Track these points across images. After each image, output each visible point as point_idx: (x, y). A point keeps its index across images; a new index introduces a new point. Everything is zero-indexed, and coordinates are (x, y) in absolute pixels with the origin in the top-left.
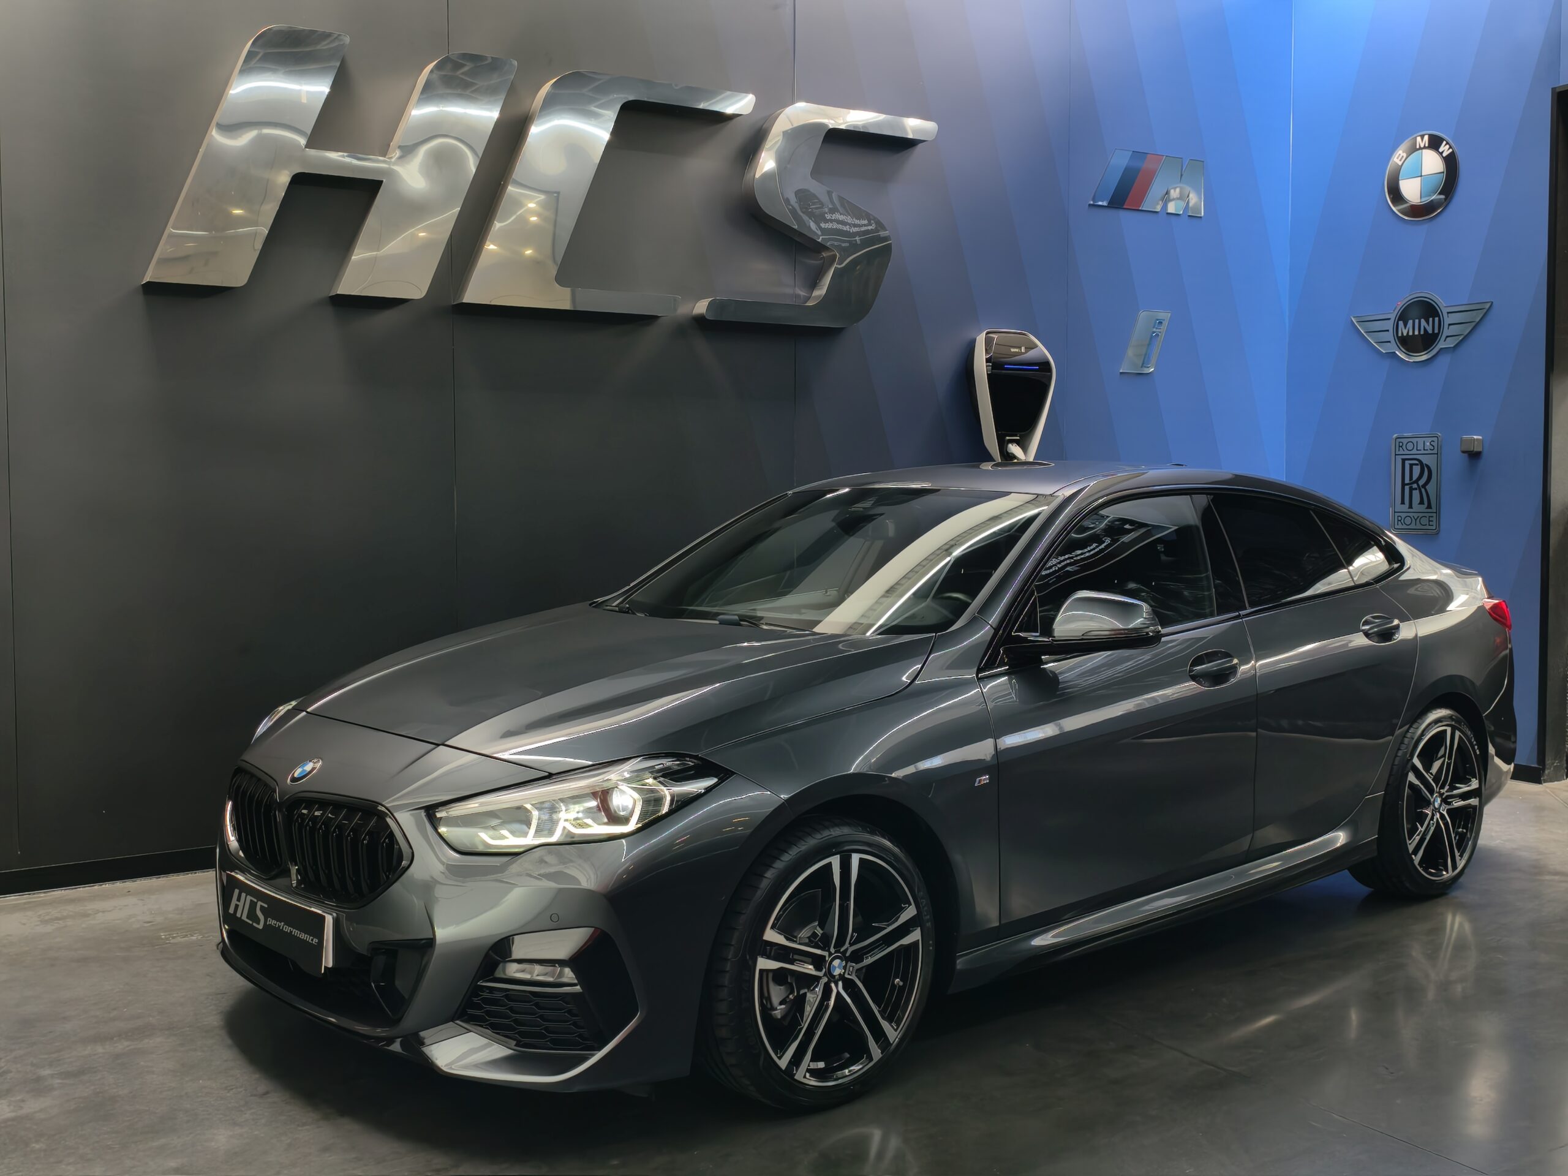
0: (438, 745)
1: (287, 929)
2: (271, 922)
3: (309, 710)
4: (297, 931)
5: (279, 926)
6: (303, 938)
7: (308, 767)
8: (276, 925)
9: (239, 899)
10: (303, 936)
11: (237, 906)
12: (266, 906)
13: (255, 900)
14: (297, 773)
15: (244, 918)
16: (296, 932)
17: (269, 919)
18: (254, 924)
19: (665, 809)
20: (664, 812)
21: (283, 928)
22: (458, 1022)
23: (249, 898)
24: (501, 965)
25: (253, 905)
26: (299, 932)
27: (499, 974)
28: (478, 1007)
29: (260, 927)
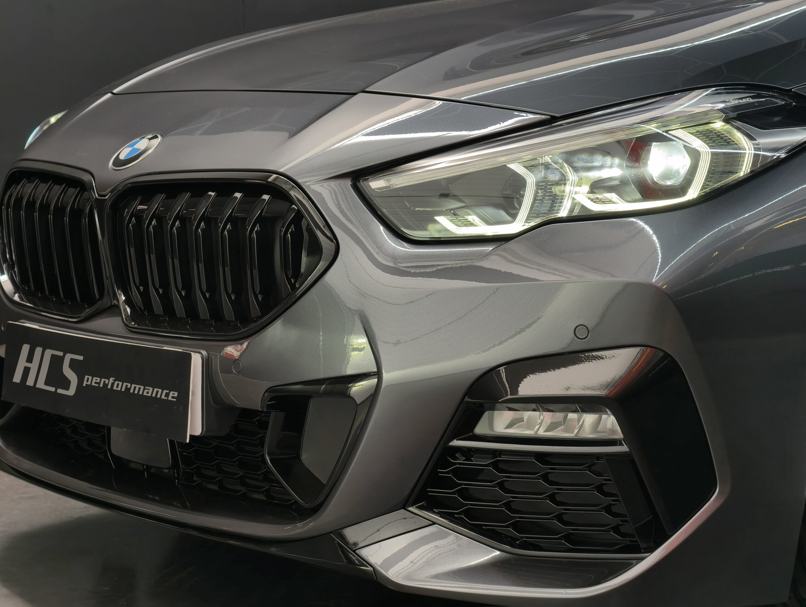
0: (355, 94)
1: (120, 386)
2: (90, 381)
3: (115, 91)
4: (138, 387)
5: (105, 385)
6: (149, 395)
7: (142, 144)
8: (99, 383)
9: (30, 359)
10: (149, 392)
11: (27, 371)
12: (81, 358)
13: (61, 354)
14: (124, 153)
15: (41, 385)
16: (136, 388)
17: (86, 377)
18: (60, 391)
19: (745, 169)
20: (742, 174)
21: (113, 384)
22: (411, 509)
23: (49, 353)
24: (486, 414)
25: (56, 363)
26: (142, 387)
27: (480, 429)
28: (447, 484)
29: (71, 392)
